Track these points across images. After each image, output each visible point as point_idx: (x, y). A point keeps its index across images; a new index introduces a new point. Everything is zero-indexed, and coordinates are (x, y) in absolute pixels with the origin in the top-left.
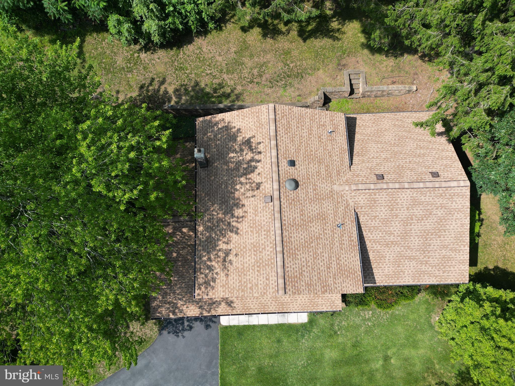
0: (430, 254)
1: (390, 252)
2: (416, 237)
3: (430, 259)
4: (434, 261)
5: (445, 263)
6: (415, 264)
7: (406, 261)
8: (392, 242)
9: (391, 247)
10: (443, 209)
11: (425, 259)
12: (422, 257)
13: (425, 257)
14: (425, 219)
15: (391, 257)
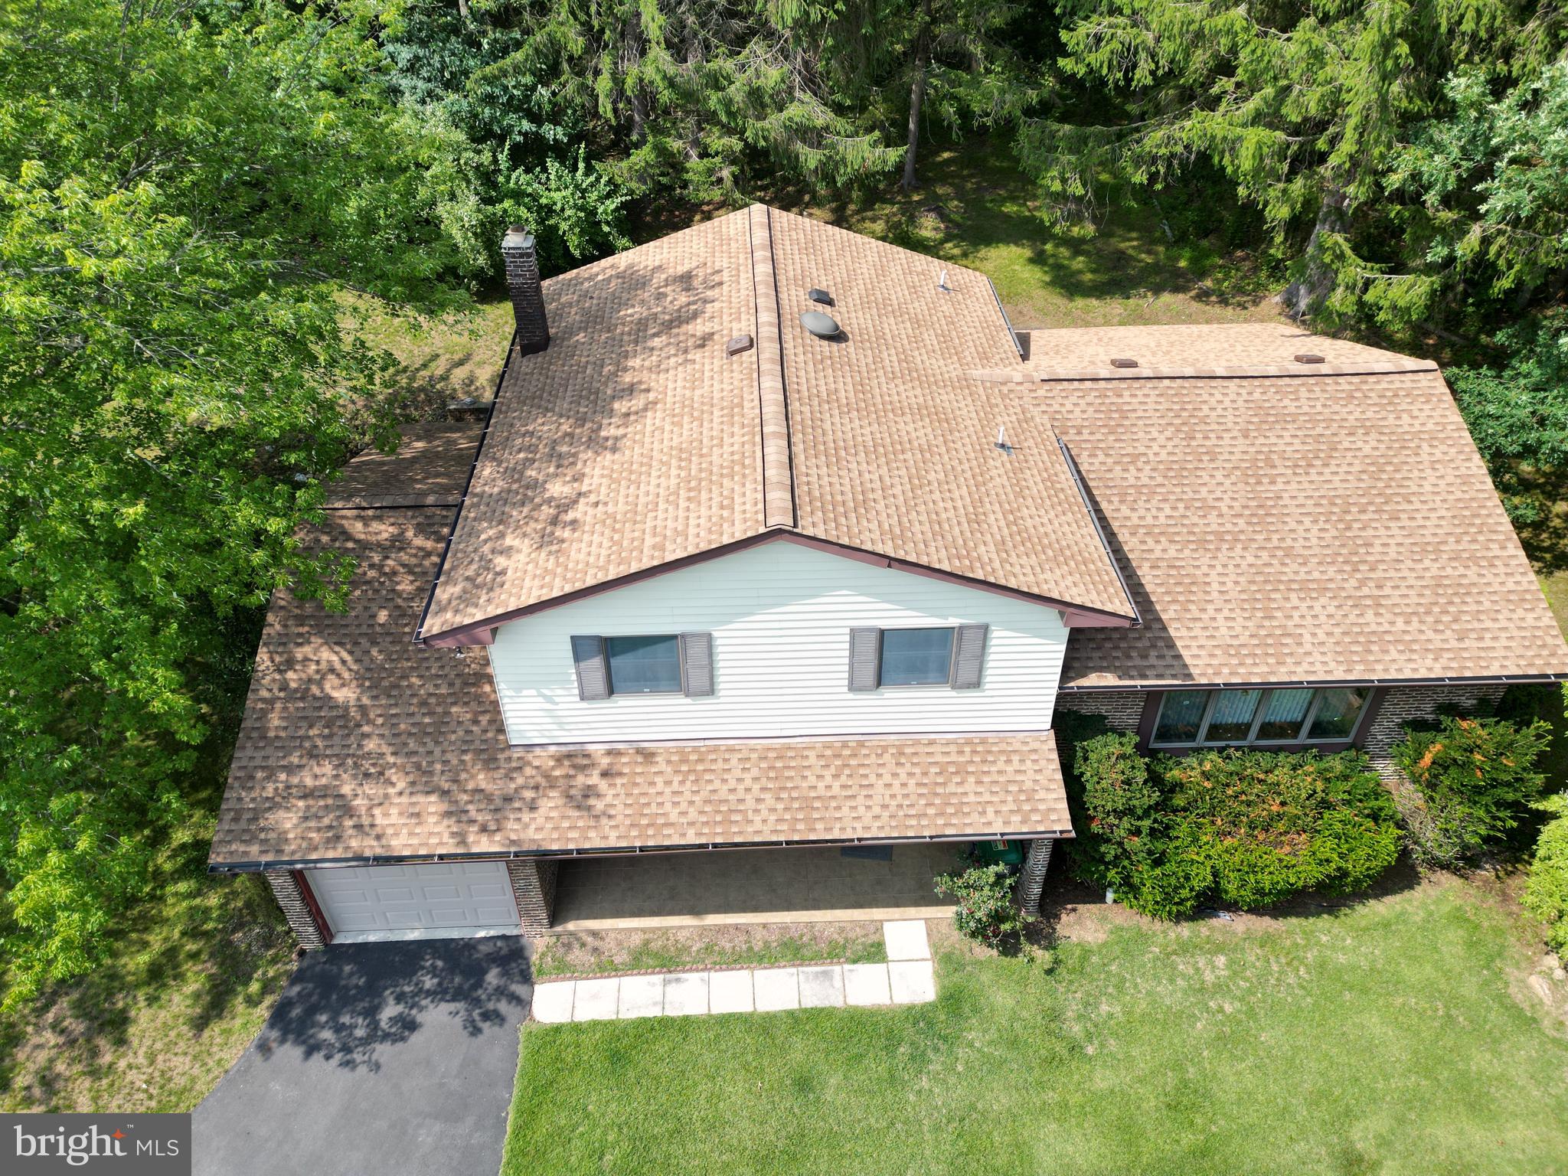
0: (1379, 574)
1: (1219, 569)
2: (1307, 520)
3: (1387, 591)
4: (1406, 596)
5: (1451, 603)
6: (1331, 610)
7: (1293, 596)
8: (1220, 537)
9: (1218, 549)
10: (1374, 435)
11: (1365, 591)
12: (1353, 583)
13: (1362, 583)
14: (1318, 463)
15: (1230, 585)
